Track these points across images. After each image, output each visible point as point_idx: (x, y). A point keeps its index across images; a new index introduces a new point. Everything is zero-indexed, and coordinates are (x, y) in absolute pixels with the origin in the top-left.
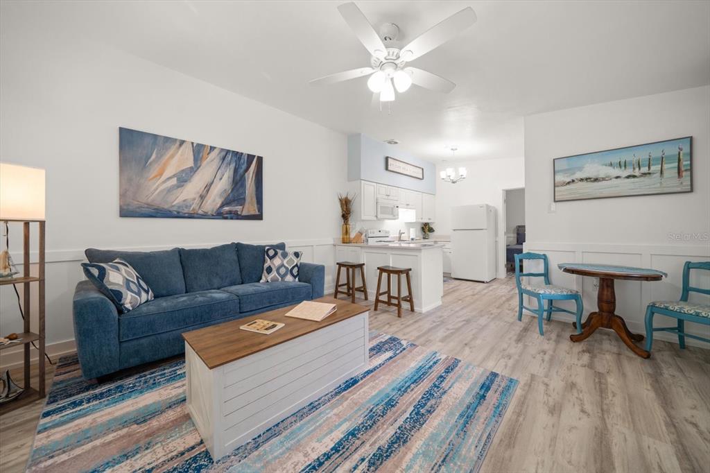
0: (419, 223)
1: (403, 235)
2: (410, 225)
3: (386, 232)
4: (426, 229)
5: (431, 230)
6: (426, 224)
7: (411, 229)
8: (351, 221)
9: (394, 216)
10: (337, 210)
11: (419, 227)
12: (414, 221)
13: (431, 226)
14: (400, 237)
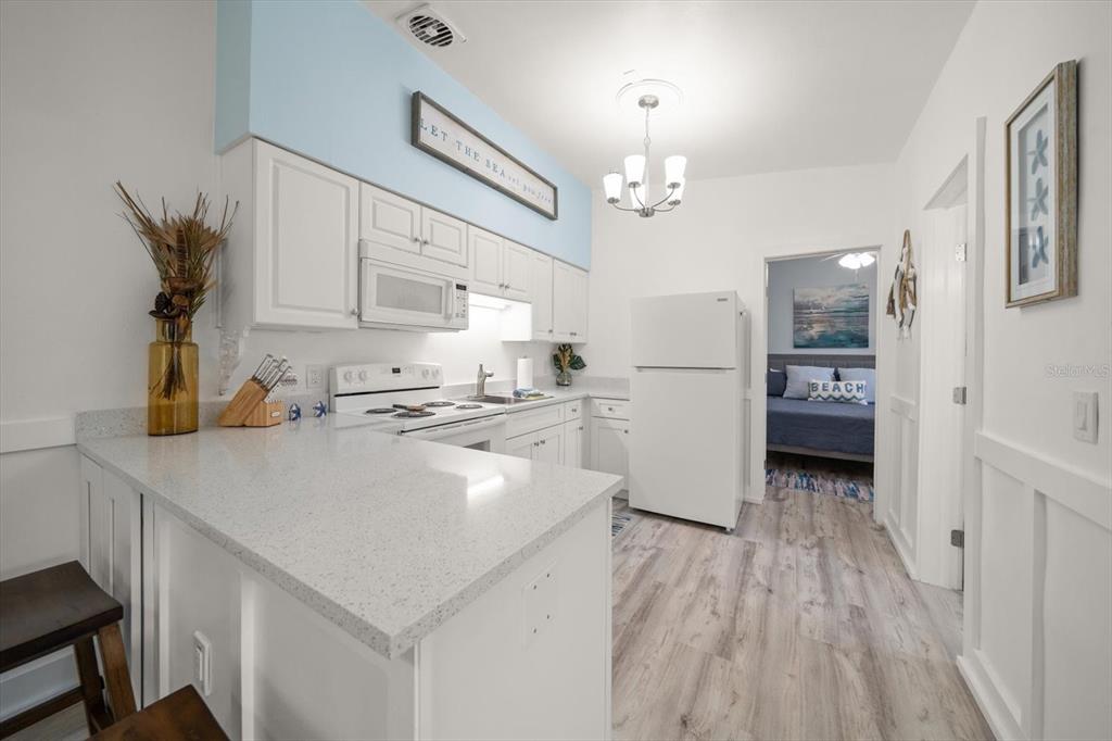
0: (541, 343)
1: (488, 380)
2: (516, 348)
3: (425, 373)
4: (565, 361)
5: (577, 363)
6: (565, 348)
7: (522, 363)
8: (202, 327)
9: (455, 321)
10: (142, 275)
11: (545, 357)
12: (527, 337)
13: (578, 352)
14: (481, 386)
